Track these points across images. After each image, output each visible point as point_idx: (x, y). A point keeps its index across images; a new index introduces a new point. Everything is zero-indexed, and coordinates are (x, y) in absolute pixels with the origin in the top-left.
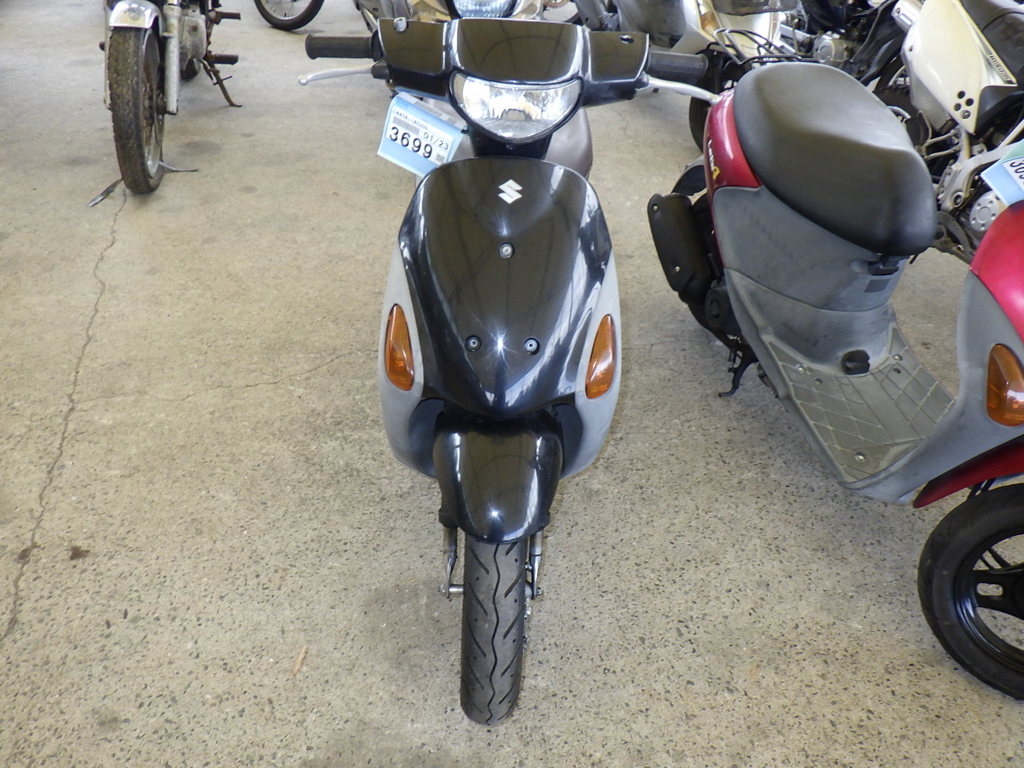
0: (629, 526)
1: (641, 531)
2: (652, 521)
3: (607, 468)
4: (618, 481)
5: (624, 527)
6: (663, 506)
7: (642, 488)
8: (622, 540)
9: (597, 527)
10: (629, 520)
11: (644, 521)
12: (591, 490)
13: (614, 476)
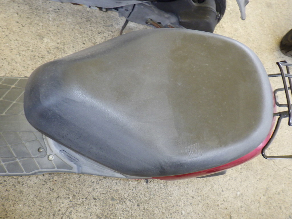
0: (19, 45)
1: (15, 49)
2: (20, 55)
3: (58, 48)
4: (48, 50)
5: (18, 43)
6: (29, 62)
7: (42, 58)
8: (11, 40)
9: (20, 33)
10: (22, 47)
11: (21, 52)
12: (44, 38)
13: (52, 49)
